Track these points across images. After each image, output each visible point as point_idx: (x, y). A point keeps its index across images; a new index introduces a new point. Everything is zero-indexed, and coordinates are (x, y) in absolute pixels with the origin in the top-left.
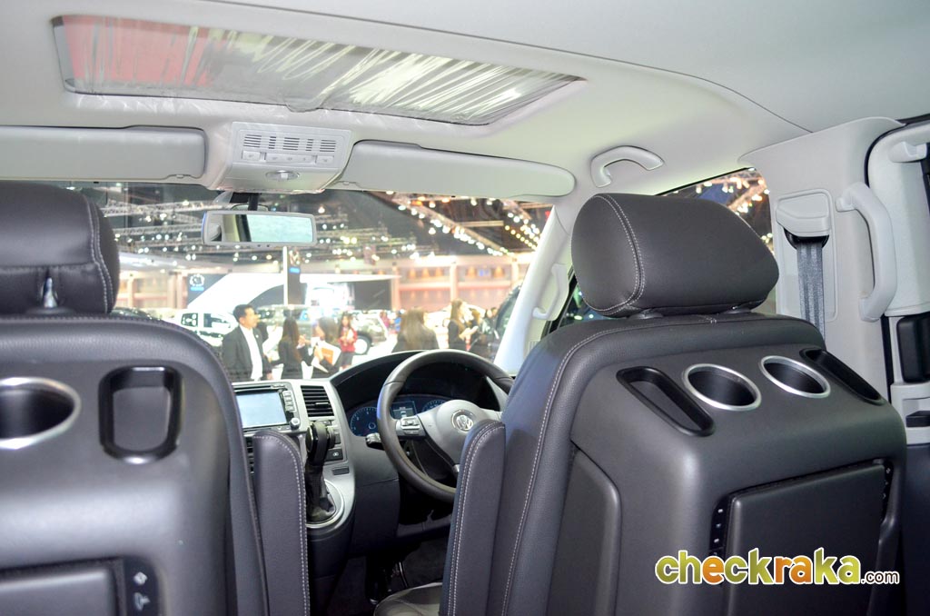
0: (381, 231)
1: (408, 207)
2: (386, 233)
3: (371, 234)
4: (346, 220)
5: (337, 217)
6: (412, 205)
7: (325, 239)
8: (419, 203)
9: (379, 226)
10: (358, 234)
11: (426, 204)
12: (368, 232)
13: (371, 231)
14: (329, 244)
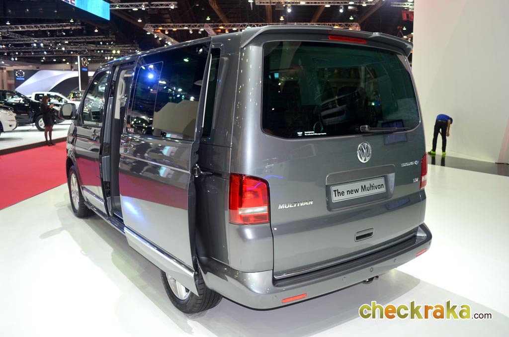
0: (135, 47)
1: (152, 33)
2: (138, 48)
3: (129, 48)
4: (114, 39)
5: (109, 37)
6: (155, 32)
7: (100, 50)
8: (159, 31)
9: (134, 43)
10: (121, 48)
11: (163, 31)
12: (127, 47)
13: (129, 46)
14: (102, 53)
